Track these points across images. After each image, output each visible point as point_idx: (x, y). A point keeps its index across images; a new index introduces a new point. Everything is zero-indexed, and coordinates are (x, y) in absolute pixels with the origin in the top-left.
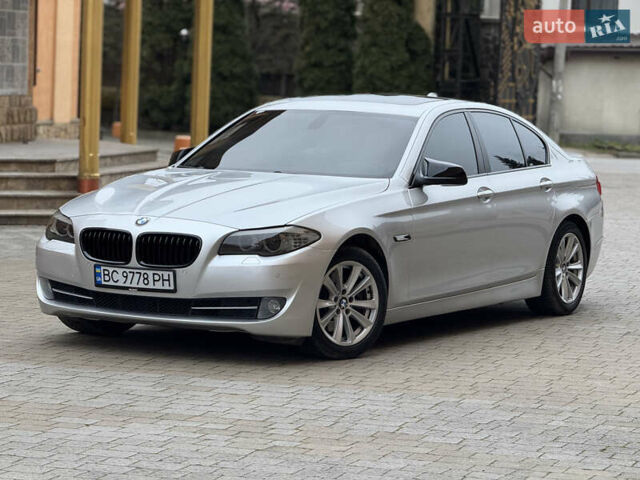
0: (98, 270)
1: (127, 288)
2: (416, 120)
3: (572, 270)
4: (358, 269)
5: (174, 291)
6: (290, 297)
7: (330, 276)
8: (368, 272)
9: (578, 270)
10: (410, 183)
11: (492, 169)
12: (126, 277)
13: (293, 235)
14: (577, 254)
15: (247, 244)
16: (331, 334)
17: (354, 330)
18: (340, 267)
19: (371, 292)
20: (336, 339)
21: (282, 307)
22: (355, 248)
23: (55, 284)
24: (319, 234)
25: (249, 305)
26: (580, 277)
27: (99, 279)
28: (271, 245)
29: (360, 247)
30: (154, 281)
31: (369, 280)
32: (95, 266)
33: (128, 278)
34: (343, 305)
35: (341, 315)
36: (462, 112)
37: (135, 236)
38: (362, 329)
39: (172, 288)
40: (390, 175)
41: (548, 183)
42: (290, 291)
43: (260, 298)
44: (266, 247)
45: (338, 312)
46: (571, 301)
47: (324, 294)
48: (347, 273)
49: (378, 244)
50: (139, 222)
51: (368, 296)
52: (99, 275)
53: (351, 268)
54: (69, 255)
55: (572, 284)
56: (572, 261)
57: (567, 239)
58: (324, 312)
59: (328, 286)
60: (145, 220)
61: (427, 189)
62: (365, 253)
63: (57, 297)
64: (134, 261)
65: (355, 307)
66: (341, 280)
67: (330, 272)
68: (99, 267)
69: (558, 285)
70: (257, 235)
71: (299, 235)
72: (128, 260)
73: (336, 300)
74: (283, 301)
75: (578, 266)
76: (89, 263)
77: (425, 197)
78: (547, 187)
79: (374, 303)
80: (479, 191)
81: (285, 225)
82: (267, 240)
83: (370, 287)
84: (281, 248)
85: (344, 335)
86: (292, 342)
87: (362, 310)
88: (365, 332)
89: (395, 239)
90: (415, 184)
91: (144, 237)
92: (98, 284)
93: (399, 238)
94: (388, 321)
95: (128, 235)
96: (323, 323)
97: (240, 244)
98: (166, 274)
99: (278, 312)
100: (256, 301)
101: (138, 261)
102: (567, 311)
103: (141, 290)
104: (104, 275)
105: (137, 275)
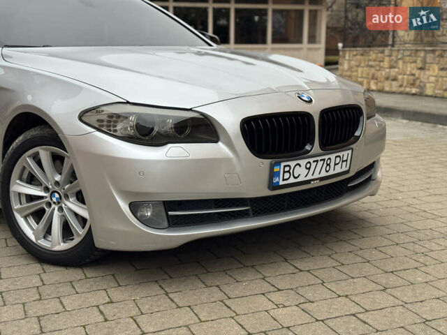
0: (276, 169)
1: (308, 182)
5: (349, 171)
12: (309, 169)
27: (276, 180)
30: (335, 164)
32: (272, 167)
39: (347, 169)
64: (317, 147)
68: (278, 164)
98: (345, 153)
103: (322, 179)
104: (284, 172)
105: (320, 163)
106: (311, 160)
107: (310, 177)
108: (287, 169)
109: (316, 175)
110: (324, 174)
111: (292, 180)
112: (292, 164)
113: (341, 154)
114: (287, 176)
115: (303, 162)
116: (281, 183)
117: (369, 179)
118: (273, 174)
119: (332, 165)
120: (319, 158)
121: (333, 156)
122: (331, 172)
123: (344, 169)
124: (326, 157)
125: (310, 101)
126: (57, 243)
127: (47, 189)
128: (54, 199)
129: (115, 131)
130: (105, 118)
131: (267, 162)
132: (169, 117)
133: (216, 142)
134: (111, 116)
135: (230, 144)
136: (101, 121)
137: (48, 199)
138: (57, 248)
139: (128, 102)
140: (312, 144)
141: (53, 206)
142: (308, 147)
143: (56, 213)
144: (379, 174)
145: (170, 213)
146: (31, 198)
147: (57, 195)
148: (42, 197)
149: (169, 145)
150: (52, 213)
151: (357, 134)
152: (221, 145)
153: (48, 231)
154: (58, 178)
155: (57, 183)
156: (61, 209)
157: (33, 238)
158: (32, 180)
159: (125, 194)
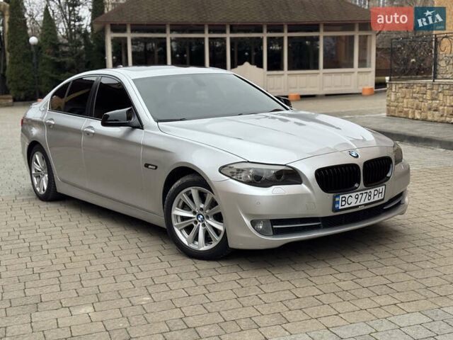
0: (337, 199)
5: (383, 200)
12: (357, 199)
27: (337, 206)
30: (374, 195)
32: (335, 197)
37: (361, 166)
63: (277, 232)
64: (362, 185)
68: (338, 196)
91: (367, 164)
92: (336, 211)
98: (381, 188)
101: (366, 184)
103: (366, 205)
104: (342, 201)
105: (364, 195)
106: (359, 193)
107: (358, 204)
108: (344, 199)
109: (362, 203)
110: (367, 201)
111: (347, 206)
112: (347, 196)
113: (378, 189)
114: (343, 203)
115: (353, 195)
116: (340, 208)
117: (399, 203)
118: (335, 203)
119: (372, 196)
120: (363, 192)
121: (372, 190)
122: (372, 200)
123: (380, 198)
124: (368, 191)
125: (357, 156)
126: (201, 246)
127: (195, 213)
128: (200, 219)
129: (241, 178)
130: (235, 171)
131: (332, 194)
132: (273, 170)
133: (301, 184)
134: (238, 170)
135: (308, 184)
136: (233, 173)
137: (196, 219)
138: (202, 249)
139: (248, 162)
140: (359, 183)
141: (199, 223)
142: (356, 185)
143: (201, 227)
144: (406, 199)
145: (274, 226)
146: (183, 218)
147: (201, 217)
148: (191, 218)
149: (274, 187)
150: (198, 228)
151: (388, 175)
152: (303, 186)
153: (196, 238)
154: (202, 206)
155: (202, 209)
156: (204, 225)
157: (186, 243)
158: (184, 207)
159: (248, 215)
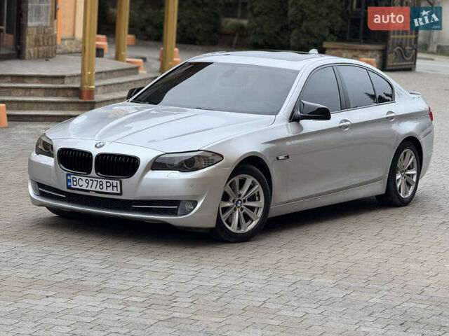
0: (69, 178)
1: (88, 191)
2: (297, 72)
3: (409, 175)
4: (250, 180)
5: (120, 194)
6: (200, 200)
7: (230, 185)
8: (258, 183)
9: (413, 175)
10: (290, 119)
11: (352, 106)
12: (88, 183)
13: (203, 157)
14: (412, 163)
15: (171, 163)
16: (230, 225)
17: (246, 222)
18: (236, 179)
19: (259, 195)
20: (233, 228)
21: (195, 207)
22: (248, 166)
23: (40, 185)
24: (222, 157)
25: (171, 205)
26: (415, 180)
27: (69, 184)
28: (188, 164)
29: (252, 165)
30: (107, 186)
31: (258, 188)
32: (67, 175)
33: (89, 184)
34: (239, 205)
35: (237, 212)
36: (332, 66)
37: (94, 155)
38: (252, 221)
39: (119, 192)
40: (276, 113)
41: (393, 115)
42: (200, 196)
43: (180, 201)
44: (185, 166)
45: (235, 209)
46: (407, 196)
47: (226, 197)
48: (242, 183)
49: (265, 163)
50: (98, 145)
51: (257, 198)
52: (70, 181)
53: (245, 179)
54: (50, 166)
55: (408, 184)
56: (409, 168)
57: (405, 154)
58: (225, 210)
59: (229, 192)
60: (102, 144)
61: (303, 122)
62: (256, 169)
63: (42, 194)
64: (93, 173)
65: (247, 207)
66: (238, 188)
67: (229, 183)
68: (70, 175)
69: (398, 186)
70: (179, 157)
71: (207, 157)
72: (89, 172)
73: (234, 201)
74: (195, 203)
75: (413, 172)
76: (63, 172)
77: (301, 128)
78: (392, 118)
79: (260, 203)
80: (341, 122)
81: (199, 150)
82: (185, 161)
83: (258, 192)
84: (195, 166)
85: (239, 225)
86: (202, 231)
87: (252, 209)
88: (254, 223)
89: (278, 159)
90: (294, 119)
91: (100, 156)
92: (69, 187)
93: (280, 158)
94: (271, 215)
95: (90, 154)
96: (224, 218)
97: (166, 162)
98: (115, 182)
99: (192, 210)
100: (176, 202)
101: (96, 172)
102: (404, 203)
103: (97, 192)
105: (95, 182)
106: (89, 179)
107: (89, 188)
108: (74, 179)
109: (93, 189)
110: (98, 189)
111: (78, 187)
112: (78, 178)
113: (111, 181)
114: (75, 183)
115: (84, 179)
118: (68, 181)
120: (94, 179)
121: (104, 181)
122: (104, 190)
123: (115, 191)
124: (99, 180)
